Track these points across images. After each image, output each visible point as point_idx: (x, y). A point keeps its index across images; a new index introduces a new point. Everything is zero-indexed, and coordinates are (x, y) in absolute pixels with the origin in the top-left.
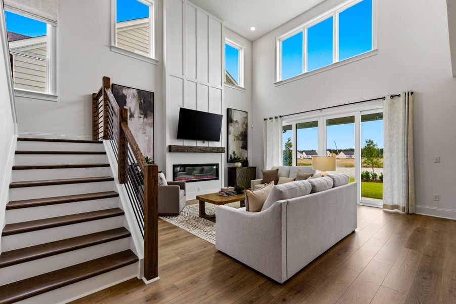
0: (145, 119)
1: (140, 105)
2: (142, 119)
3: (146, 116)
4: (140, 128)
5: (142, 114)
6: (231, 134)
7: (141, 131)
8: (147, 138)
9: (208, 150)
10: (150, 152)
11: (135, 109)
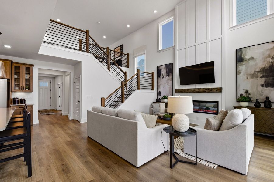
0: (169, 77)
1: (167, 71)
2: (167, 78)
3: (169, 76)
4: (166, 82)
5: (167, 75)
6: (242, 74)
7: (167, 83)
8: (169, 86)
9: (201, 90)
10: (170, 93)
11: (165, 74)
